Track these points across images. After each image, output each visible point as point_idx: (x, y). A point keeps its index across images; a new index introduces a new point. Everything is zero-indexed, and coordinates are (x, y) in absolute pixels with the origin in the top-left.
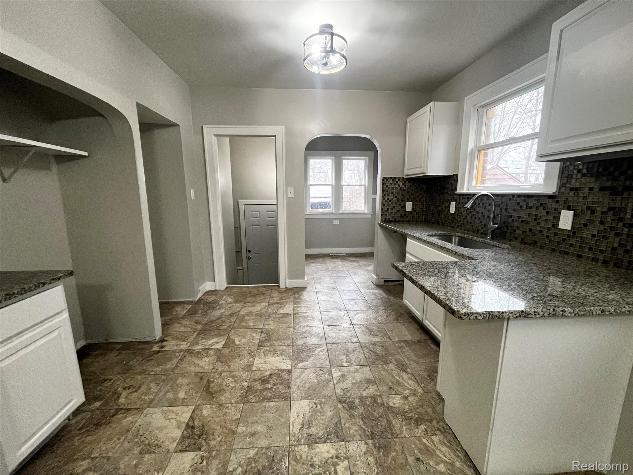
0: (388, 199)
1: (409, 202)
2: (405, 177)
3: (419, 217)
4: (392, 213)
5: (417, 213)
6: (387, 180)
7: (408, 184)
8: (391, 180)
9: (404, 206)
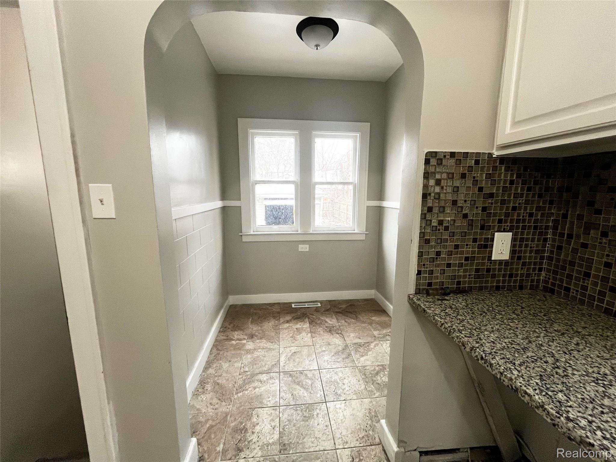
0: (441, 223)
1: (504, 231)
2: (496, 153)
3: (528, 275)
4: (449, 265)
5: (524, 264)
6: (440, 162)
7: (503, 175)
8: (452, 161)
9: (488, 245)
